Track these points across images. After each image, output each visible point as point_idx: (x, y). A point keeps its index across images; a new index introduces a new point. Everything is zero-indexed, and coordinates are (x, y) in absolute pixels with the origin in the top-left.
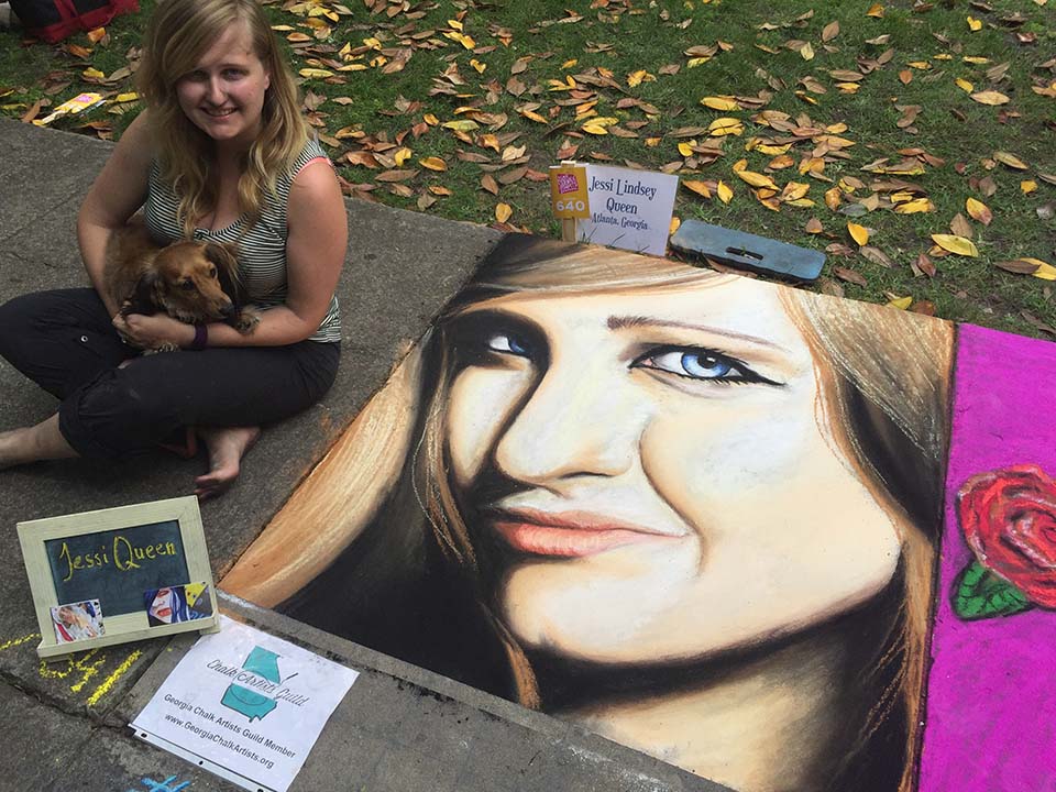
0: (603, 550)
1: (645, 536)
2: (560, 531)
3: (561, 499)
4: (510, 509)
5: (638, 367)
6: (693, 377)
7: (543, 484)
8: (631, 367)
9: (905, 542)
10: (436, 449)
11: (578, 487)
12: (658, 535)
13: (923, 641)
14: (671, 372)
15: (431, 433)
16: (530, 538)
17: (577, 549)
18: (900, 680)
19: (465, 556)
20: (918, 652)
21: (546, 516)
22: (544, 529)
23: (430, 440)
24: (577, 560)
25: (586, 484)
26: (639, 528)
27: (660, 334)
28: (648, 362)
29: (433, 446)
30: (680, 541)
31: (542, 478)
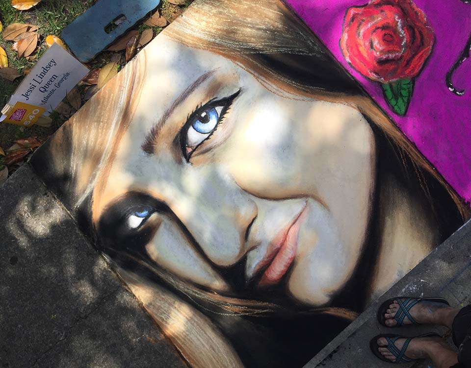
2: (277, 258)
3: (259, 247)
4: (253, 275)
9: (358, 107)
10: (198, 292)
13: (404, 140)
15: (186, 290)
18: (415, 163)
19: (270, 308)
20: (408, 146)
23: (191, 292)
29: (196, 293)
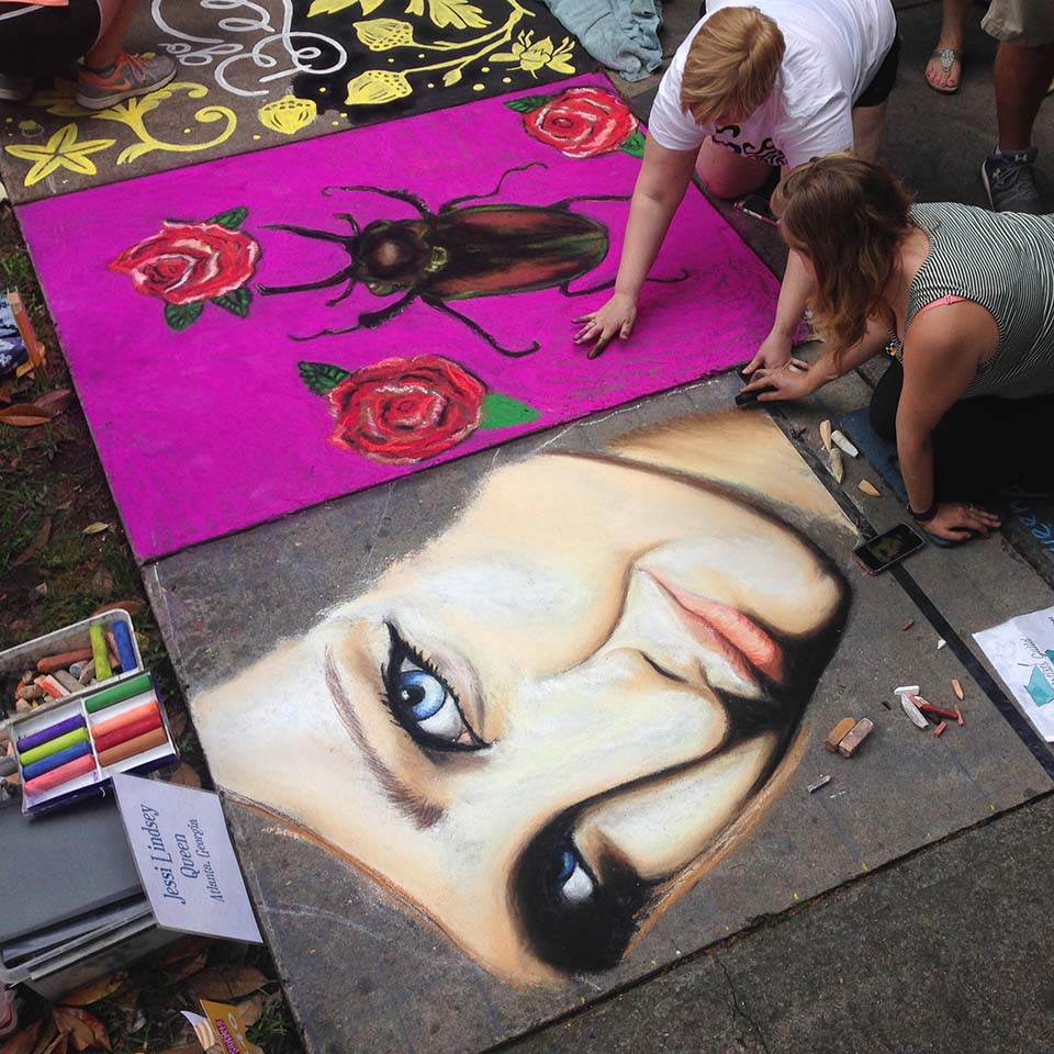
0: (715, 603)
1: (674, 591)
5: (481, 741)
6: (448, 689)
7: (706, 687)
8: (487, 746)
11: (679, 662)
12: (661, 584)
14: (461, 711)
16: (762, 650)
17: (734, 617)
21: (731, 659)
22: (744, 650)
24: (744, 610)
25: (670, 660)
26: (670, 599)
27: (406, 764)
28: (466, 738)
30: (652, 570)
31: (701, 693)
